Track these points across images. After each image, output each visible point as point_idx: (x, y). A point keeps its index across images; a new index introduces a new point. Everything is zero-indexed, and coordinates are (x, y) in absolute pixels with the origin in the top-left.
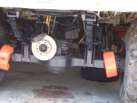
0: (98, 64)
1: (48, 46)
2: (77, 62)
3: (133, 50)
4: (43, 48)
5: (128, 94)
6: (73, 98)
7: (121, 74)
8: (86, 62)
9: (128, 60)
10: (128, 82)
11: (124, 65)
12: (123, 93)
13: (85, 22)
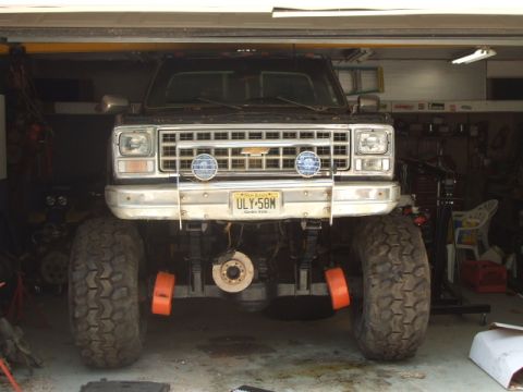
0: (318, 290)
1: (241, 269)
2: (286, 290)
3: (375, 265)
4: (233, 273)
5: (373, 331)
6: (274, 351)
7: (357, 302)
8: (298, 288)
9: (369, 279)
10: (372, 313)
11: (361, 287)
12: (364, 330)
13: (307, 231)
